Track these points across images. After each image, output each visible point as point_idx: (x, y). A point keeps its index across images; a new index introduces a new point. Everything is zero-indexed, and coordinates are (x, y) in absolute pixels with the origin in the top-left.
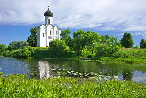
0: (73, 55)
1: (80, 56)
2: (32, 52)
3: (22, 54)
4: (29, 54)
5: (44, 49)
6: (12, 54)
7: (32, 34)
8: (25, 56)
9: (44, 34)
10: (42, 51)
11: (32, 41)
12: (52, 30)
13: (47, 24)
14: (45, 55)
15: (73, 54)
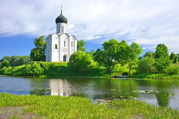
0: (102, 72)
1: (112, 74)
2: (45, 69)
3: (31, 72)
4: (41, 71)
5: (60, 65)
6: (16, 72)
7: (36, 46)
8: (36, 74)
9: (56, 45)
10: (58, 67)
11: (37, 55)
12: (66, 40)
13: (59, 33)
14: (62, 72)
15: (102, 70)
